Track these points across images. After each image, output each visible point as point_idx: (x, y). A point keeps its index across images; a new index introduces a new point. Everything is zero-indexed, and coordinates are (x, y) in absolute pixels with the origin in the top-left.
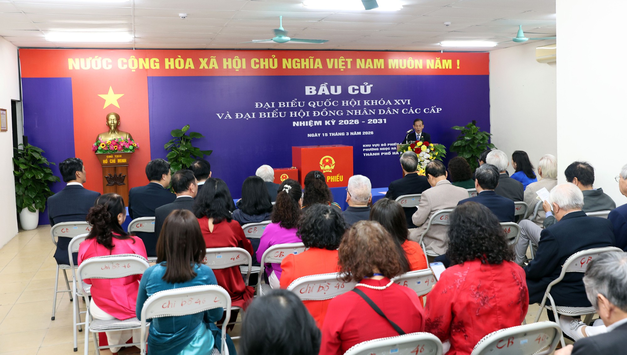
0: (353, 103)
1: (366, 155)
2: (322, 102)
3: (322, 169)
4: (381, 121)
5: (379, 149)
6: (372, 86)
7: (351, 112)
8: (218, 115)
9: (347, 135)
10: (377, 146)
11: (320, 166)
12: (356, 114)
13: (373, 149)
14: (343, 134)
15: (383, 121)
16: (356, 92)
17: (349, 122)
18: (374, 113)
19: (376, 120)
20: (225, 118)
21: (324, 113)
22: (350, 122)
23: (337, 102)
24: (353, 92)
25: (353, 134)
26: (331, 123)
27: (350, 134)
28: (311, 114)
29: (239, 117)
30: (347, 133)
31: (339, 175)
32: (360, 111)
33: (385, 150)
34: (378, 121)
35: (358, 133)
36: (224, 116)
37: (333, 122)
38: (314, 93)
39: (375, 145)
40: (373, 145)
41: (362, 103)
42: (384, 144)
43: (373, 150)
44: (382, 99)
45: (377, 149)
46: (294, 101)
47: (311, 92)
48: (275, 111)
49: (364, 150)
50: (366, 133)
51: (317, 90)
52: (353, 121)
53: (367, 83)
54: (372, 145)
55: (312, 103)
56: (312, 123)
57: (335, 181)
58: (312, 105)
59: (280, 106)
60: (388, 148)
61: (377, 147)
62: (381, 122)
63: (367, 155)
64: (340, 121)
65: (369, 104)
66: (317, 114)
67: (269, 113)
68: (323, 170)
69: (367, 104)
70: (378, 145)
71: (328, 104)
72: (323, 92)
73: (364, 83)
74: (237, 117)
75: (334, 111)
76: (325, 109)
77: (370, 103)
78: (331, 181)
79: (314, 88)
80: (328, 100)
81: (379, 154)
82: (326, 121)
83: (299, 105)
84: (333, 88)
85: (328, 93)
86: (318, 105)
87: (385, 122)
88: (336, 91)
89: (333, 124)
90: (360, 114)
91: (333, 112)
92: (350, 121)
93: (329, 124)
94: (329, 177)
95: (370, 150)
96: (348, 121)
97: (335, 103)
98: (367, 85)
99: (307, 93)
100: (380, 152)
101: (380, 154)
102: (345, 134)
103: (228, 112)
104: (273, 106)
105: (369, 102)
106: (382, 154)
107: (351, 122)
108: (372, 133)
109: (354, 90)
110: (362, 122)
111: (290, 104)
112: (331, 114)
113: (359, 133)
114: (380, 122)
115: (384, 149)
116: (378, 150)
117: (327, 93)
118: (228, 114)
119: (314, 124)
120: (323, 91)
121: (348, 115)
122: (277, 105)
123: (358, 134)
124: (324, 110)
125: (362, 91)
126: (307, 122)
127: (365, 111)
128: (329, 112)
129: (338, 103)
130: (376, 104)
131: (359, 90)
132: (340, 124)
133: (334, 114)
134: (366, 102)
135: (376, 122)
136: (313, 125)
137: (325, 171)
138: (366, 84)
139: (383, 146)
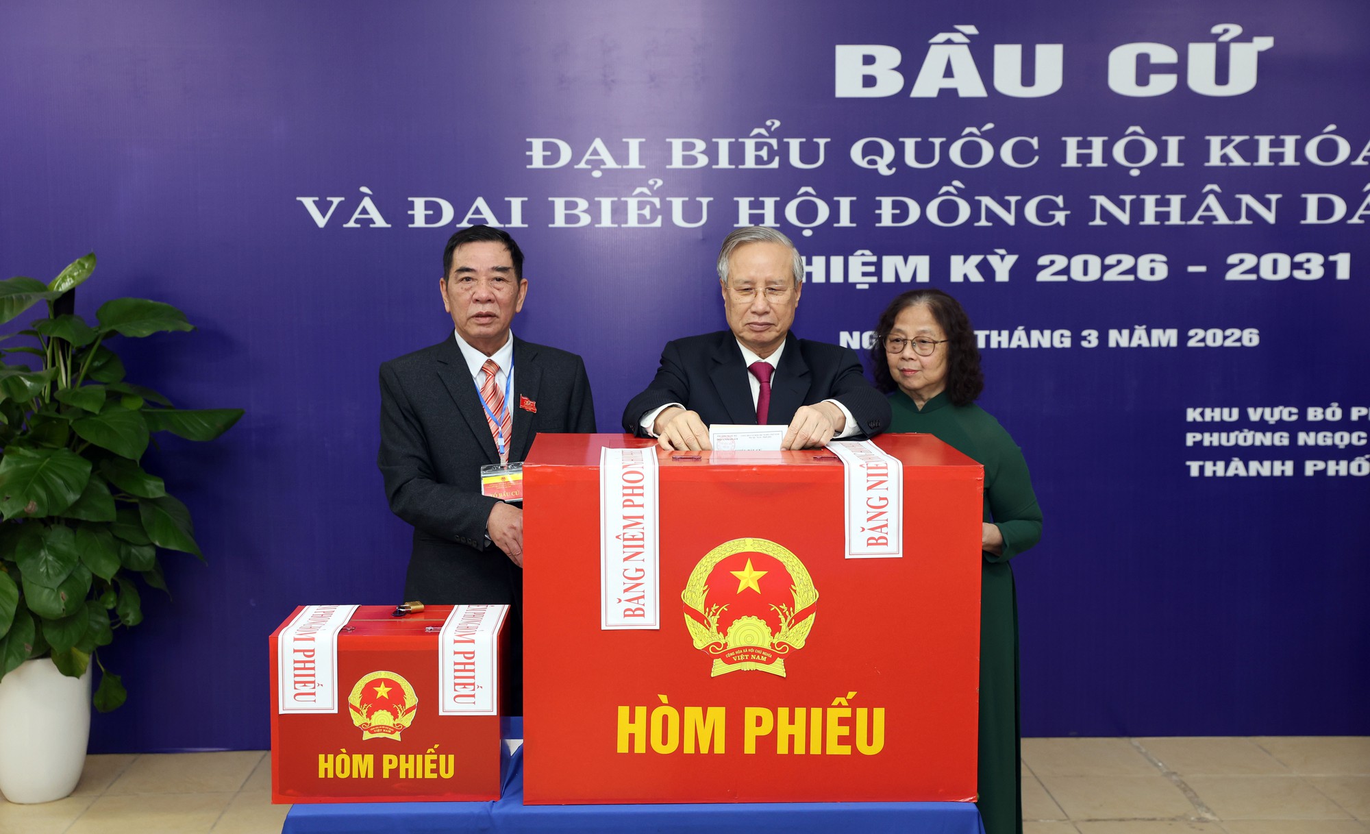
0: (1135, 152)
1: (1202, 469)
2: (937, 141)
3: (699, 644)
4: (1315, 266)
5: (1293, 439)
6: (1265, 43)
7: (1121, 204)
8: (309, 203)
9: (1084, 344)
10: (1277, 417)
11: (688, 618)
12: (1149, 219)
13: (1250, 435)
14: (1061, 339)
15: (1330, 267)
16: (1162, 84)
17: (1105, 268)
18: (1270, 217)
19: (1284, 260)
20: (351, 224)
21: (948, 211)
22: (1111, 267)
23: (1035, 142)
24: (1142, 80)
25: (1124, 343)
26: (985, 268)
27: (1103, 338)
28: (865, 212)
29: (428, 219)
30: (1085, 333)
31: (853, 704)
32: (1176, 201)
33: (1334, 446)
34: (1296, 266)
35: (1157, 333)
36: (344, 212)
37: (1003, 266)
38: (889, 84)
39: (1268, 411)
40: (1254, 415)
41: (1194, 151)
42: (1329, 411)
43: (1249, 443)
44: (1332, 127)
45: (1282, 439)
46: (759, 135)
47: (869, 81)
48: (645, 190)
49: (1191, 439)
50: (1214, 338)
51: (910, 69)
52: (1128, 261)
53: (1235, 30)
54: (1244, 415)
55: (873, 150)
56: (872, 269)
57: (816, 750)
58: (873, 162)
59: (677, 162)
60: (1355, 435)
61: (1280, 426)
62: (1317, 272)
63: (1208, 473)
64: (1044, 260)
65: (1238, 161)
66: (901, 212)
67: (606, 204)
68: (705, 658)
69: (1225, 158)
70: (1285, 413)
71: (972, 152)
72: (948, 83)
73: (1217, 29)
74: (419, 222)
75: (1013, 199)
76: (957, 183)
77: (1248, 150)
78: (782, 749)
79: (889, 56)
80: (974, 130)
81: (1289, 468)
82: (956, 261)
83: (795, 160)
84: (1007, 57)
85: (980, 92)
86: (910, 159)
87: (1343, 272)
88: (1028, 77)
89: (1002, 275)
90: (1175, 219)
91: (1006, 206)
92: (1111, 260)
93: (976, 277)
94: (766, 713)
95: (1232, 443)
96: (1094, 262)
97: (1021, 152)
98: (1237, 40)
99: (848, 84)
100: (1299, 454)
101: (1299, 468)
102: (1077, 338)
103: (364, 189)
104: (634, 162)
105: (1237, 148)
106: (1310, 468)
107: (1119, 269)
108: (1251, 337)
109: (1144, 69)
110: (1191, 269)
111: (737, 153)
112: (991, 215)
113: (1167, 337)
114: (1308, 272)
115: (1323, 439)
116: (1286, 442)
117: (969, 85)
118: (367, 203)
119: (878, 273)
120: (949, 73)
121: (1098, 222)
122: (656, 155)
123: (1155, 344)
124: (944, 189)
125: (1202, 80)
126: (837, 261)
127: (1211, 200)
128: (975, 207)
129: (1034, 153)
130: (1289, 160)
131: (1180, 69)
132: (1043, 276)
133: (1010, 219)
134: (1224, 144)
135: (1284, 273)
136: (874, 279)
137: (729, 661)
138: (1226, 31)
139: (1320, 417)
